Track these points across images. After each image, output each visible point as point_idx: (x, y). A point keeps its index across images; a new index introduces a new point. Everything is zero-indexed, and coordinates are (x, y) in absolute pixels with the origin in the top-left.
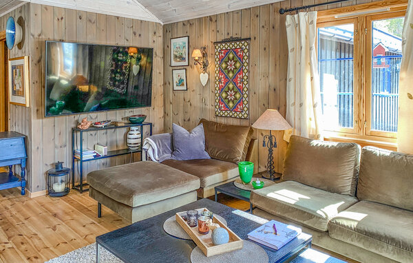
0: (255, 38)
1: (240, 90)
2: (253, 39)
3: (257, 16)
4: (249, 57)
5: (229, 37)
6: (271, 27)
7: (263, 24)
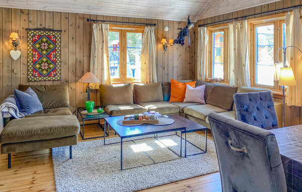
0: (65, 31)
1: (54, 62)
2: (63, 31)
3: (67, 18)
4: (60, 42)
5: (42, 27)
6: (77, 26)
7: (72, 24)
